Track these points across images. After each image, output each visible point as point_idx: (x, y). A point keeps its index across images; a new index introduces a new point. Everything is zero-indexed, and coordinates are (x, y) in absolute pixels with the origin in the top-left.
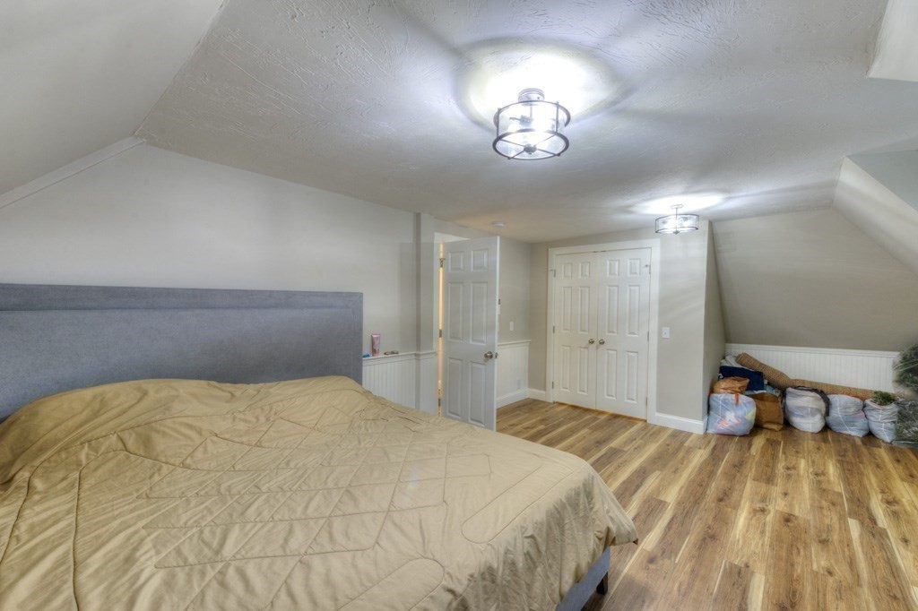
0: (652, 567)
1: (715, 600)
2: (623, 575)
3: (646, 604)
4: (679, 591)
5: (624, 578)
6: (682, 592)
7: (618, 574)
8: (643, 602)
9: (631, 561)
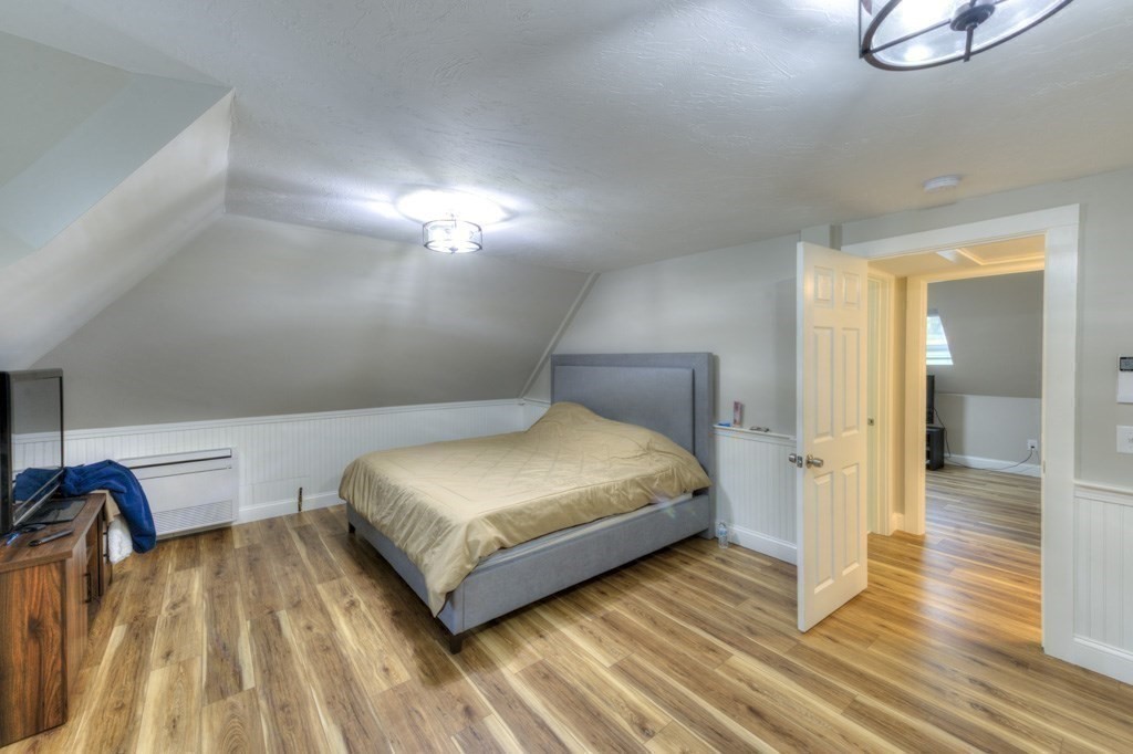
0: (460, 707)
1: (384, 739)
2: (464, 674)
3: (422, 675)
4: (417, 712)
5: (460, 674)
6: (414, 713)
7: (467, 671)
8: (426, 674)
9: (478, 692)
